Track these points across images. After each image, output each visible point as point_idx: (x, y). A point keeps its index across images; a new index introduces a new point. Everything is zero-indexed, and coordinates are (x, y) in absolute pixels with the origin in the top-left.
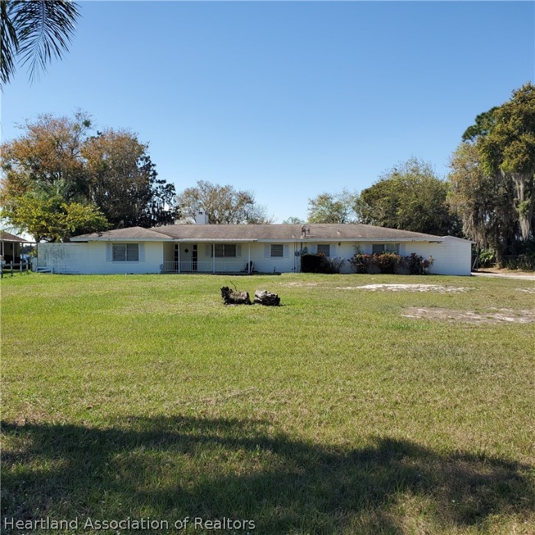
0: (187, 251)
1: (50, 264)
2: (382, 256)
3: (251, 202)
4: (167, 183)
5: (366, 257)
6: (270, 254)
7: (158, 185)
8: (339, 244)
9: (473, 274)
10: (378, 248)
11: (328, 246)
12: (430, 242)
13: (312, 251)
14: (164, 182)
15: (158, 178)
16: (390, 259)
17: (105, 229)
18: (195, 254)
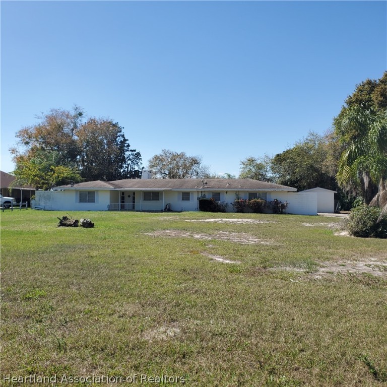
0: (129, 196)
1: (42, 204)
2: (252, 201)
3: (198, 163)
4: (137, 151)
5: (242, 201)
6: (181, 199)
7: (130, 153)
8: (227, 193)
9: (318, 214)
10: (253, 195)
11: (220, 193)
12: (288, 192)
13: (209, 197)
14: (135, 151)
15: (130, 148)
16: (258, 203)
17: (77, 182)
18: (134, 198)
